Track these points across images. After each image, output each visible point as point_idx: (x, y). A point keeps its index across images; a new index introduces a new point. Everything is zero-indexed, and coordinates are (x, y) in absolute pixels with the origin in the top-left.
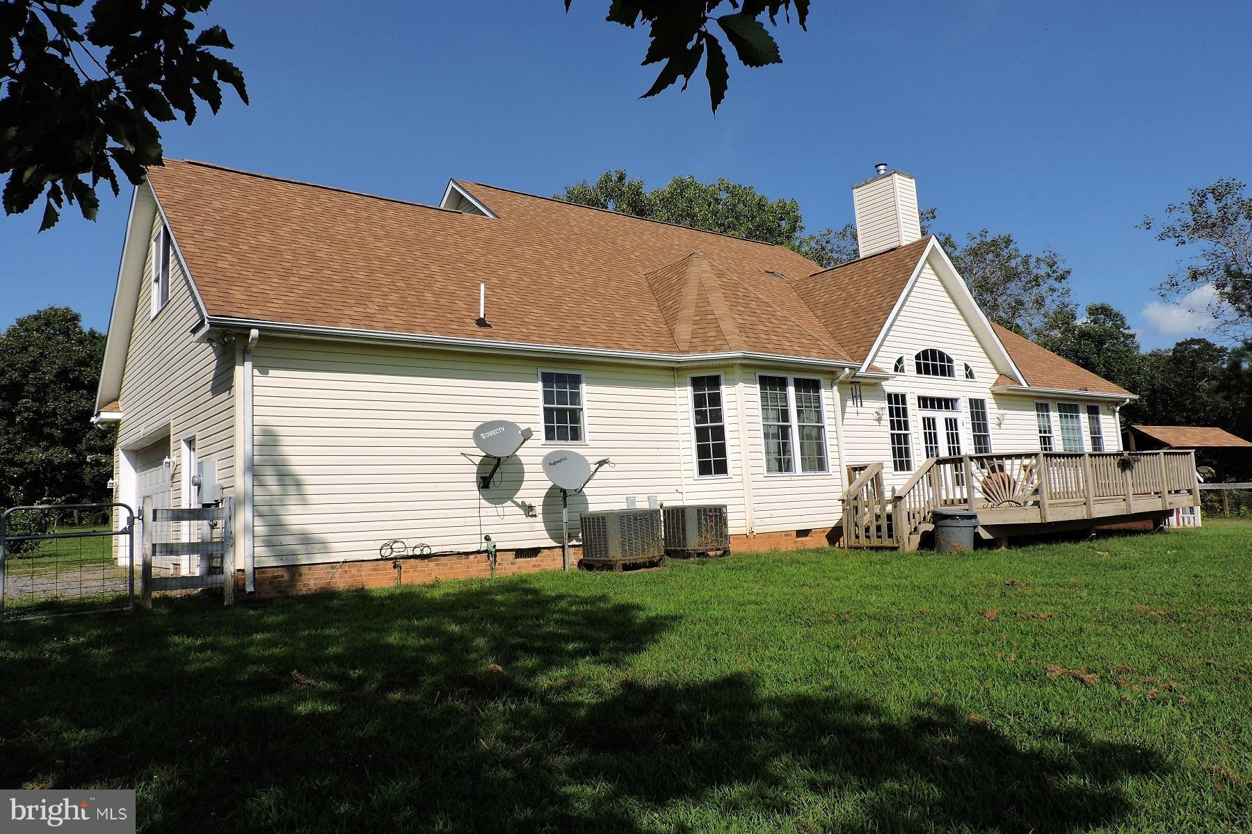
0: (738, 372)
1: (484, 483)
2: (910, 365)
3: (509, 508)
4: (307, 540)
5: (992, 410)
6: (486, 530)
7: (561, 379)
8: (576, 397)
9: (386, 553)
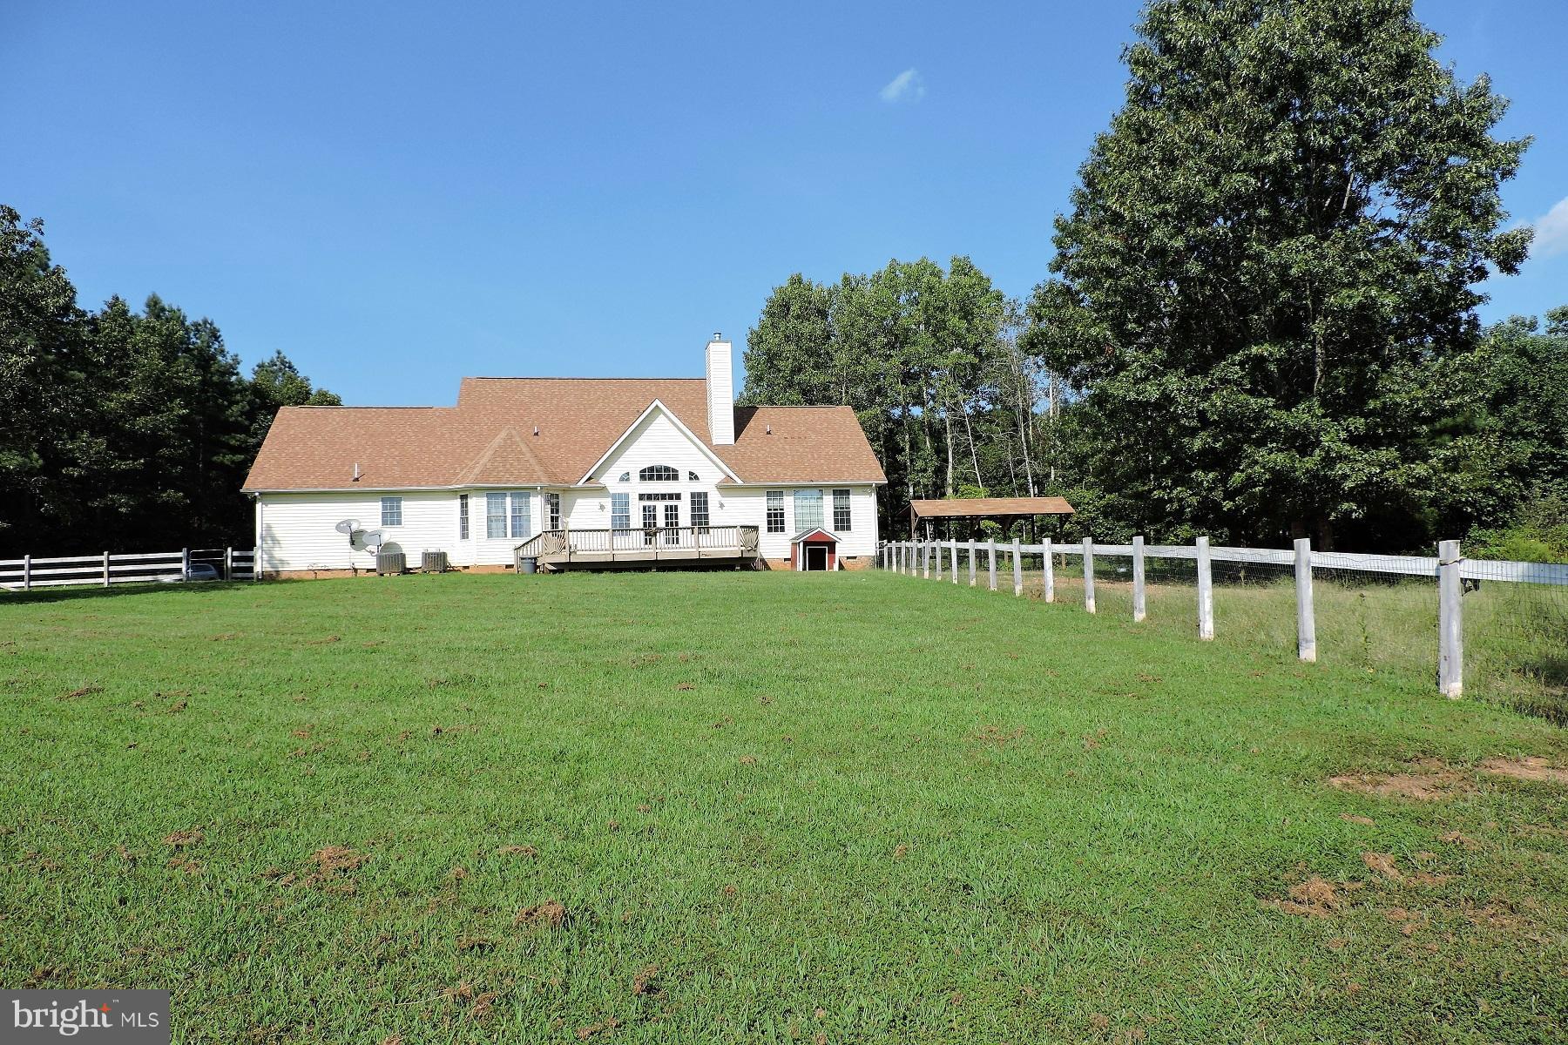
0: (474, 492)
1: (353, 543)
2: (635, 476)
3: (363, 552)
4: (282, 561)
5: (714, 499)
6: (353, 561)
7: (392, 500)
8: (399, 507)
9: (311, 568)
